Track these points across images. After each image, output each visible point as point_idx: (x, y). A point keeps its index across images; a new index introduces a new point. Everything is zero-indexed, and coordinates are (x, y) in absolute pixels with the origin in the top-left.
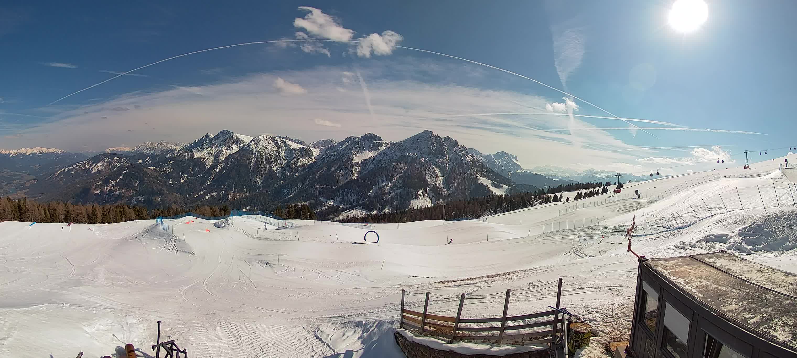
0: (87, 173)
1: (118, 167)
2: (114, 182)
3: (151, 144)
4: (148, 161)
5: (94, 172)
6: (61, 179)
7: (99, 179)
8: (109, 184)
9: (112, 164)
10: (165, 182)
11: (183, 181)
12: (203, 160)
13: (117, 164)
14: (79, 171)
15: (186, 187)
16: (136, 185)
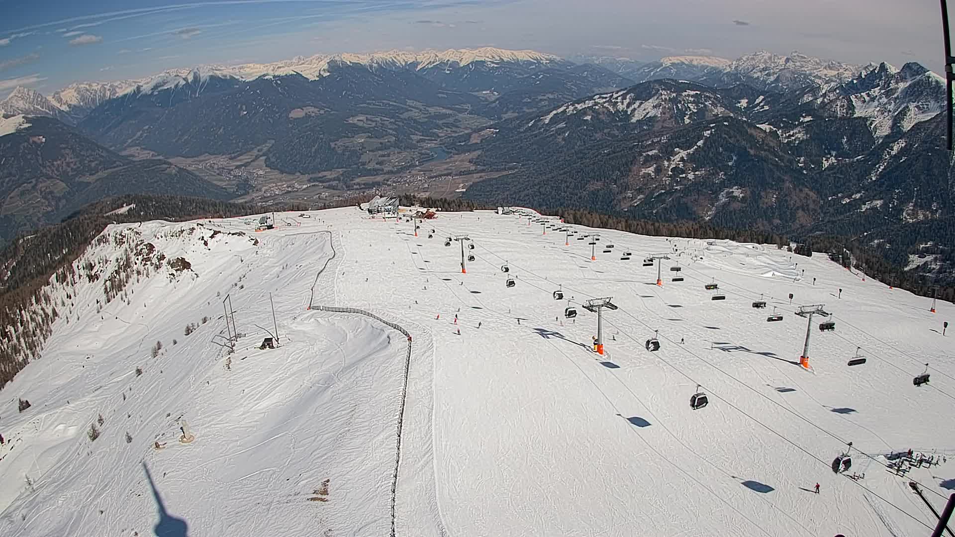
0: (619, 121)
1: (693, 112)
2: (685, 152)
3: (770, 58)
4: (762, 104)
5: (637, 121)
6: (561, 131)
7: (653, 141)
8: (673, 157)
9: (679, 105)
10: (791, 163)
11: (826, 164)
12: (871, 124)
13: (689, 105)
14: (601, 116)
15: (831, 179)
16: (730, 164)
